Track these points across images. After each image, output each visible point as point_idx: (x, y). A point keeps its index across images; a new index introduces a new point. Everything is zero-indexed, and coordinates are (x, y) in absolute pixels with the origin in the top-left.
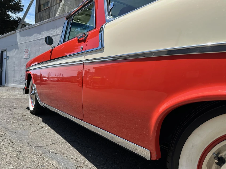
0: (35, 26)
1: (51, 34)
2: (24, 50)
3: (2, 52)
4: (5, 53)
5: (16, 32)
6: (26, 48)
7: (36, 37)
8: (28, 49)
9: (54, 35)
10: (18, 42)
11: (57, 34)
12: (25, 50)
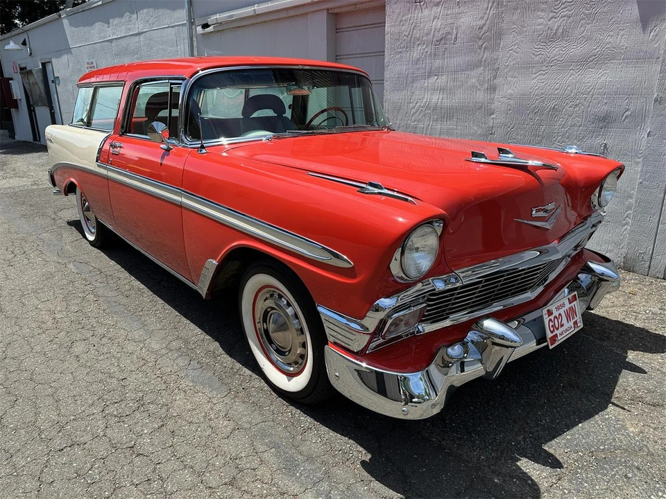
0: (95, 5)
1: (129, 29)
2: (86, 66)
3: (44, 64)
4: (49, 68)
5: (60, 16)
6: (87, 61)
7: (102, 35)
8: (92, 63)
9: (134, 33)
10: (69, 42)
11: (140, 31)
12: (88, 63)
